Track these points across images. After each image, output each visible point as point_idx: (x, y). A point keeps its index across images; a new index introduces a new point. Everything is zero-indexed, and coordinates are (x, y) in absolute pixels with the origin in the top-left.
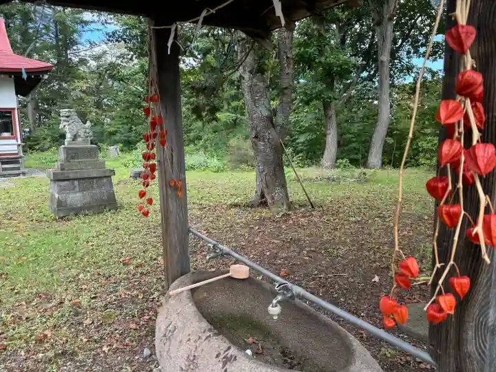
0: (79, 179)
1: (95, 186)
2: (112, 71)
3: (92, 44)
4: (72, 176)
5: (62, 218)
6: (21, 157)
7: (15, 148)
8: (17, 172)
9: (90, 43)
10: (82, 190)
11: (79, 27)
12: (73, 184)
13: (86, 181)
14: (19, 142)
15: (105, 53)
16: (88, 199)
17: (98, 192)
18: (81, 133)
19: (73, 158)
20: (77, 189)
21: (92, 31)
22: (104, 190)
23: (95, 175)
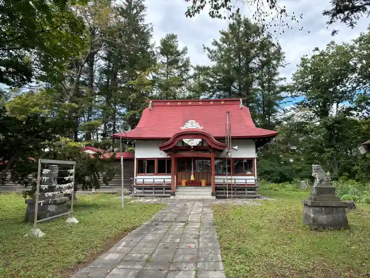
0: (324, 207)
1: (335, 212)
2: (300, 128)
3: (285, 111)
4: (321, 204)
5: (316, 229)
6: (257, 187)
7: (254, 181)
8: (253, 196)
9: (284, 110)
10: (326, 214)
11: (278, 102)
12: (322, 209)
13: (329, 209)
14: (256, 178)
15: (293, 115)
16: (331, 219)
17: (337, 216)
18: (325, 179)
19: (321, 193)
20: (324, 213)
21: (285, 103)
22: (340, 215)
23: (335, 205)
